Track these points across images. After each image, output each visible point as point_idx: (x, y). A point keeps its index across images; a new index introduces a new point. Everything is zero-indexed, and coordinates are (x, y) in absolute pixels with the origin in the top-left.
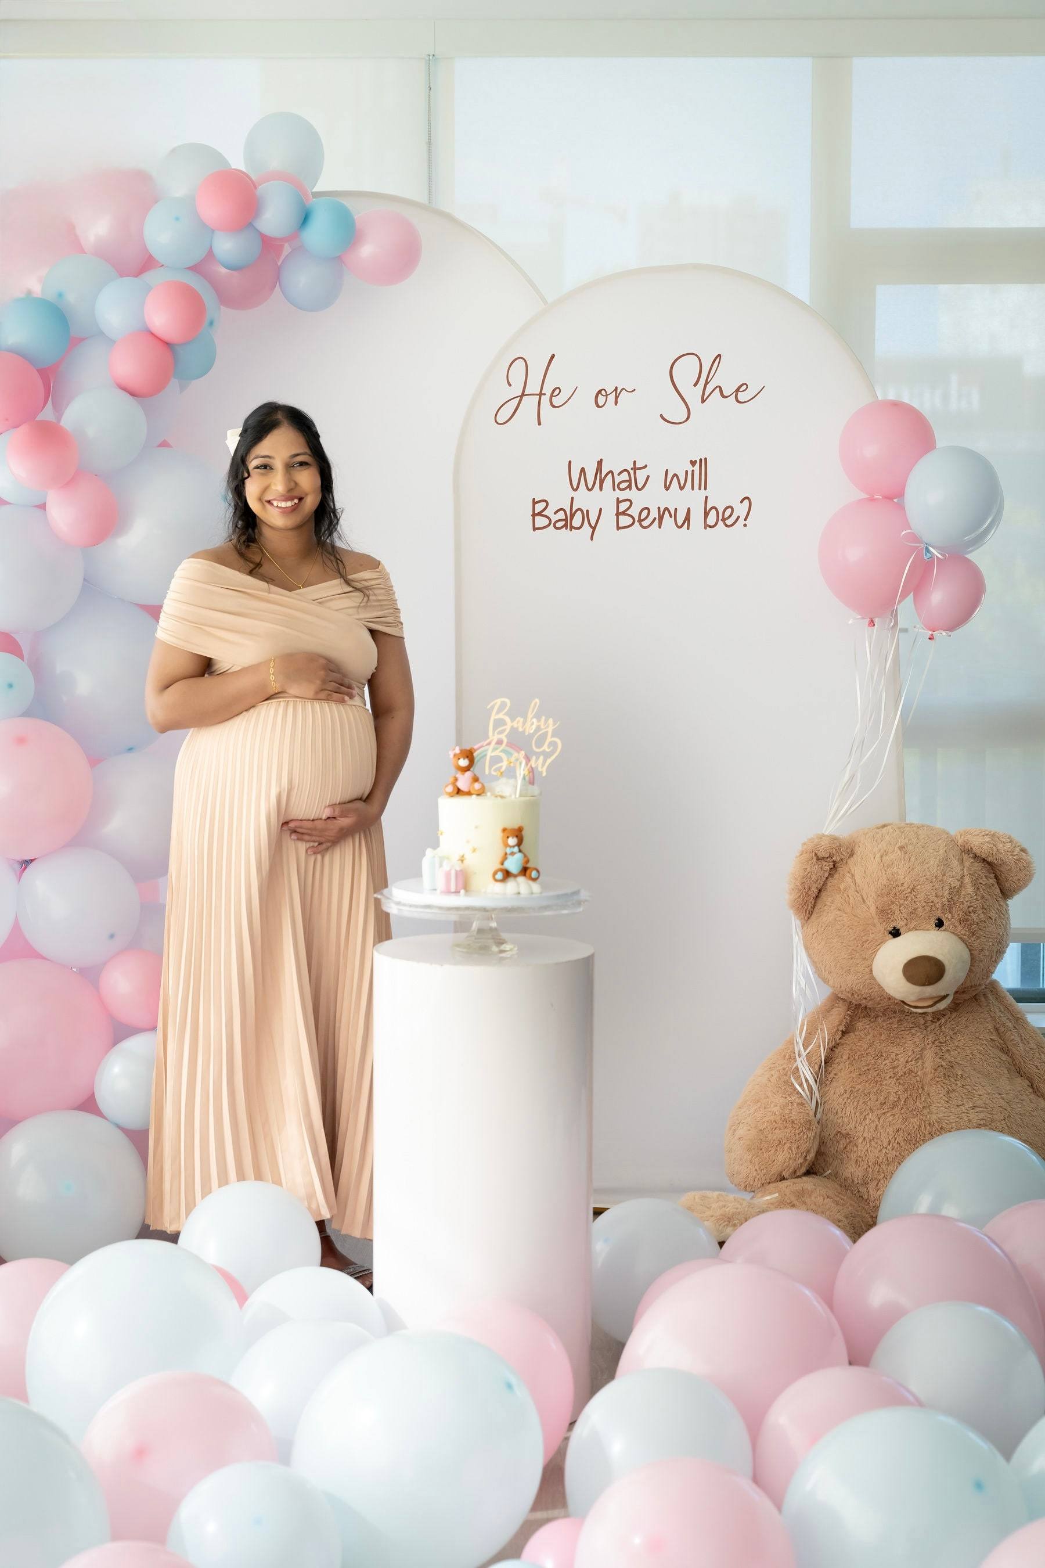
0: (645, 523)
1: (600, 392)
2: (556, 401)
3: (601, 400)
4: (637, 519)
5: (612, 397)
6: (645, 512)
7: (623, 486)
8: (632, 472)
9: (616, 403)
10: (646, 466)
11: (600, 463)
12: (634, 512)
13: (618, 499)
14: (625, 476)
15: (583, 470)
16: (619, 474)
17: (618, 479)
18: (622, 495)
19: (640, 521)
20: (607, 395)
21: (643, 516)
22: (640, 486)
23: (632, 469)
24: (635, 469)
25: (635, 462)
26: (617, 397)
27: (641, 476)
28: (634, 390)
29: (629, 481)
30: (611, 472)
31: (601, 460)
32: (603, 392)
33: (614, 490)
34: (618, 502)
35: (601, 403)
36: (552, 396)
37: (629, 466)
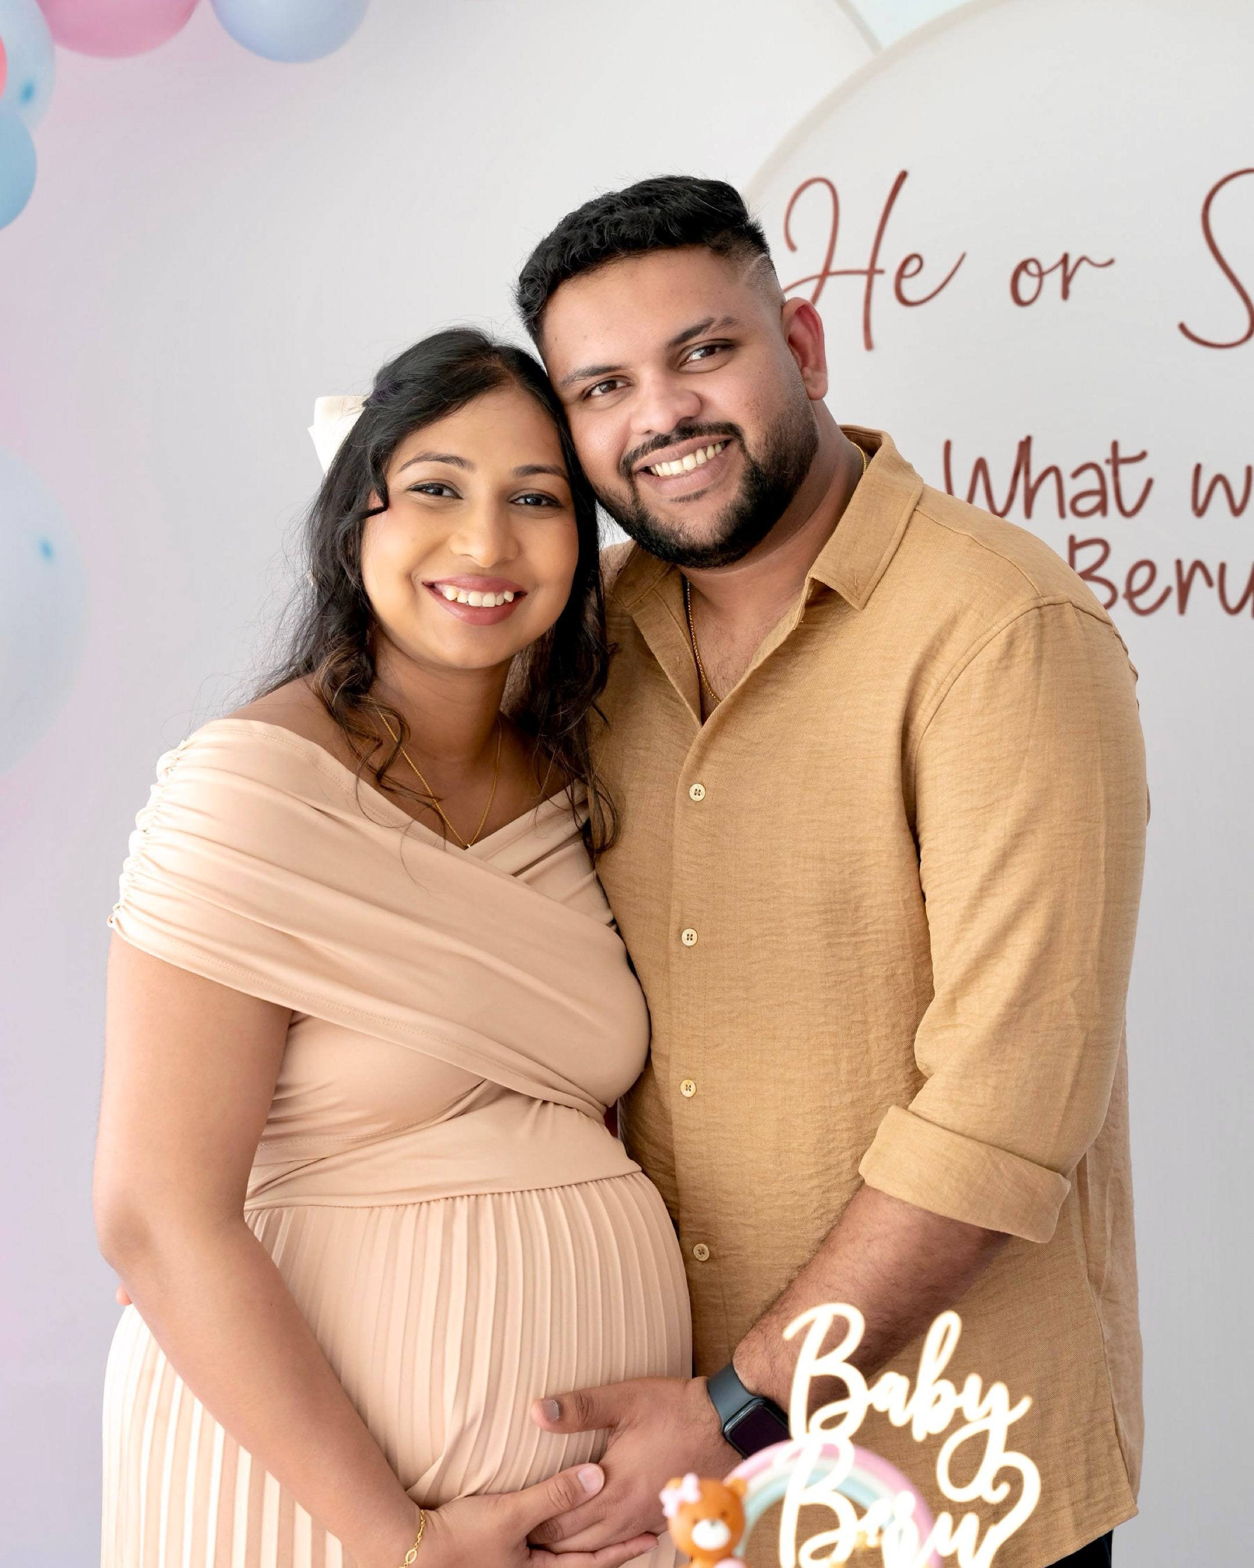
0: (1144, 602)
1: (1023, 266)
2: (912, 289)
3: (1027, 286)
4: (1121, 589)
5: (1054, 281)
6: (1143, 575)
7: (1084, 505)
8: (1108, 470)
9: (1065, 294)
10: (1143, 455)
11: (1025, 446)
12: (1115, 571)
13: (1072, 539)
14: (1089, 480)
15: (981, 466)
16: (1076, 474)
17: (1072, 488)
18: (1084, 529)
19: (1131, 595)
20: (1041, 274)
21: (1138, 584)
22: (1129, 505)
23: (1107, 461)
24: (1116, 461)
25: (1115, 446)
26: (1067, 280)
27: (1132, 479)
28: (1111, 262)
29: (1102, 492)
30: (1054, 470)
31: (1029, 439)
32: (1032, 268)
33: (1062, 515)
34: (1074, 546)
35: (1025, 294)
36: (900, 275)
37: (1101, 455)
